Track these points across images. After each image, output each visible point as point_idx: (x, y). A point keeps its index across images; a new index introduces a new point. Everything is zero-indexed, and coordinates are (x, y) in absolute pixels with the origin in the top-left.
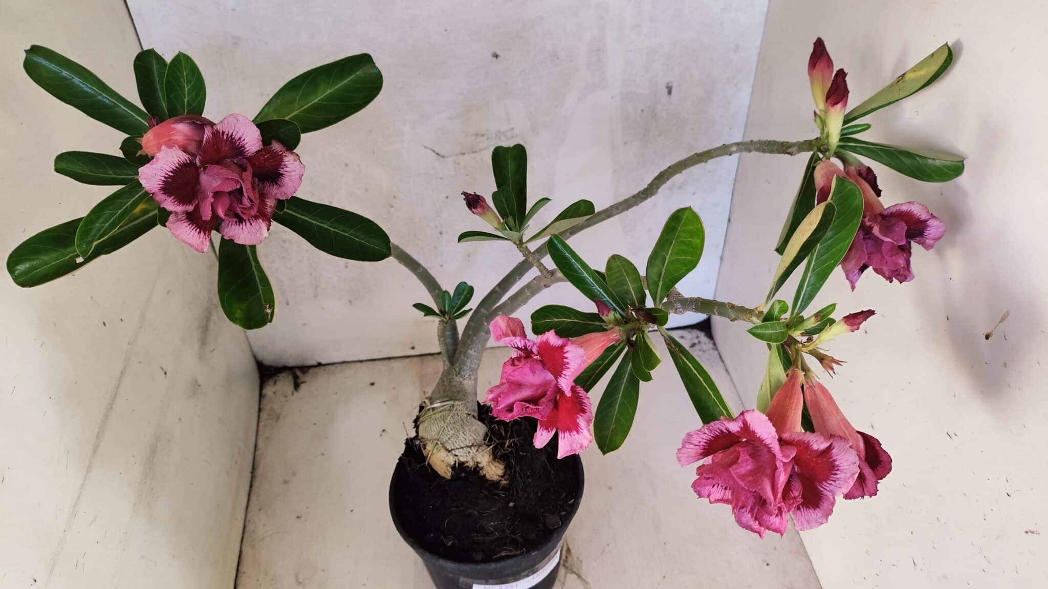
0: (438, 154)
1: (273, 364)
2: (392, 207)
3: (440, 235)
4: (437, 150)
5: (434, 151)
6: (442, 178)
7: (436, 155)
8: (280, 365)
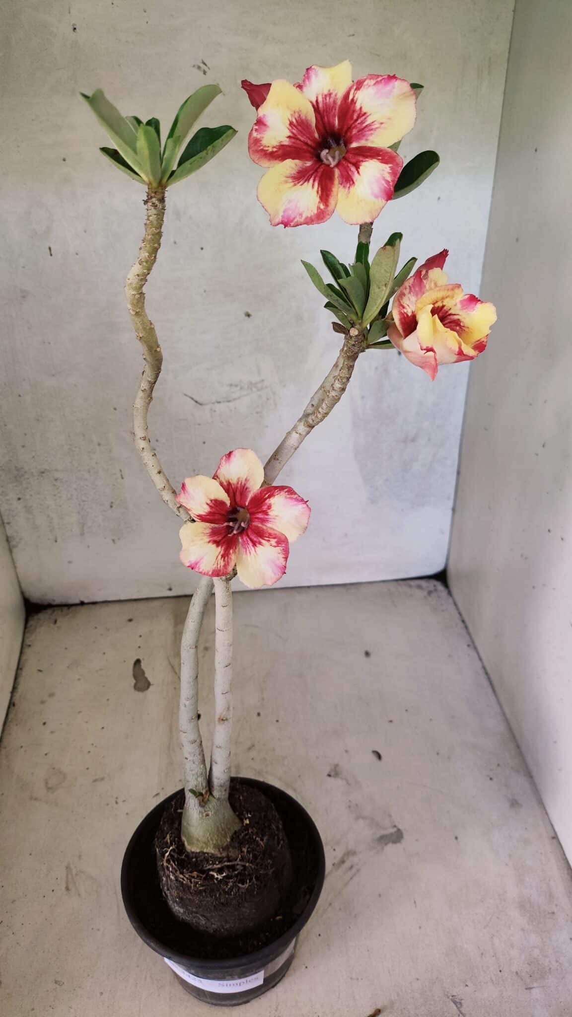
1: (39, 601)
4: (196, 398)
5: (192, 399)
6: (199, 425)
7: (195, 403)
8: (46, 603)
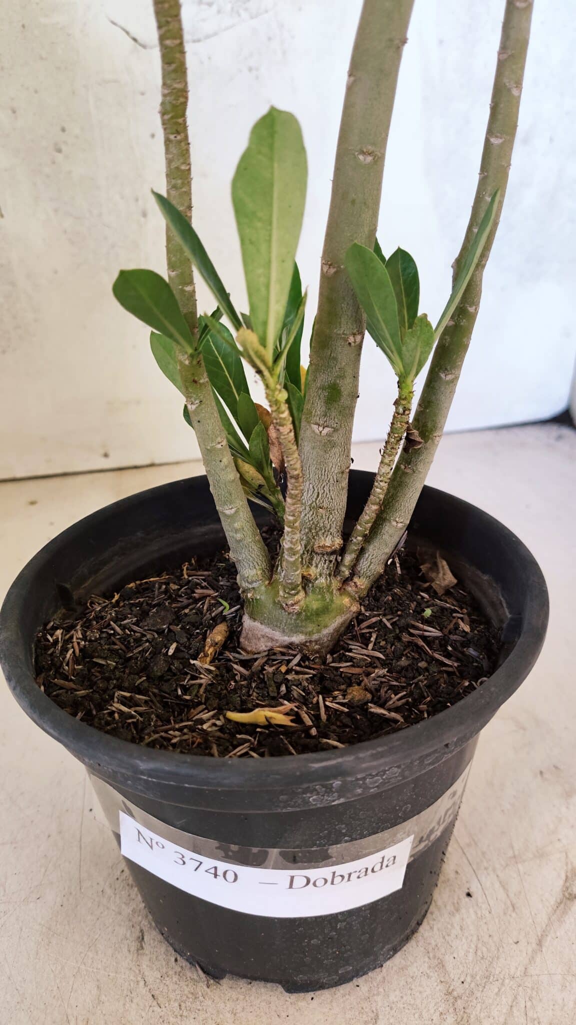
0: (135, 40)
2: (59, 151)
3: (142, 219)
4: (134, 32)
5: (128, 33)
6: (143, 94)
7: (133, 42)
